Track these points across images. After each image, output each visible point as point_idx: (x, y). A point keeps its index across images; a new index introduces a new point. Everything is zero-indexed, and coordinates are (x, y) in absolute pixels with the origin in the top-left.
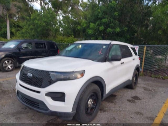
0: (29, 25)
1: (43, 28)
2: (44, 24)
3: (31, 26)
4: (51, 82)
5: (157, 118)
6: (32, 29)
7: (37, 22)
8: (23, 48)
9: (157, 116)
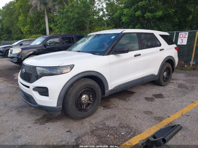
0: (63, 19)
1: (76, 20)
2: (76, 16)
3: (64, 20)
4: (38, 77)
5: (168, 118)
6: (65, 23)
7: (69, 14)
8: (48, 44)
9: (169, 117)
